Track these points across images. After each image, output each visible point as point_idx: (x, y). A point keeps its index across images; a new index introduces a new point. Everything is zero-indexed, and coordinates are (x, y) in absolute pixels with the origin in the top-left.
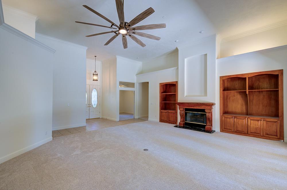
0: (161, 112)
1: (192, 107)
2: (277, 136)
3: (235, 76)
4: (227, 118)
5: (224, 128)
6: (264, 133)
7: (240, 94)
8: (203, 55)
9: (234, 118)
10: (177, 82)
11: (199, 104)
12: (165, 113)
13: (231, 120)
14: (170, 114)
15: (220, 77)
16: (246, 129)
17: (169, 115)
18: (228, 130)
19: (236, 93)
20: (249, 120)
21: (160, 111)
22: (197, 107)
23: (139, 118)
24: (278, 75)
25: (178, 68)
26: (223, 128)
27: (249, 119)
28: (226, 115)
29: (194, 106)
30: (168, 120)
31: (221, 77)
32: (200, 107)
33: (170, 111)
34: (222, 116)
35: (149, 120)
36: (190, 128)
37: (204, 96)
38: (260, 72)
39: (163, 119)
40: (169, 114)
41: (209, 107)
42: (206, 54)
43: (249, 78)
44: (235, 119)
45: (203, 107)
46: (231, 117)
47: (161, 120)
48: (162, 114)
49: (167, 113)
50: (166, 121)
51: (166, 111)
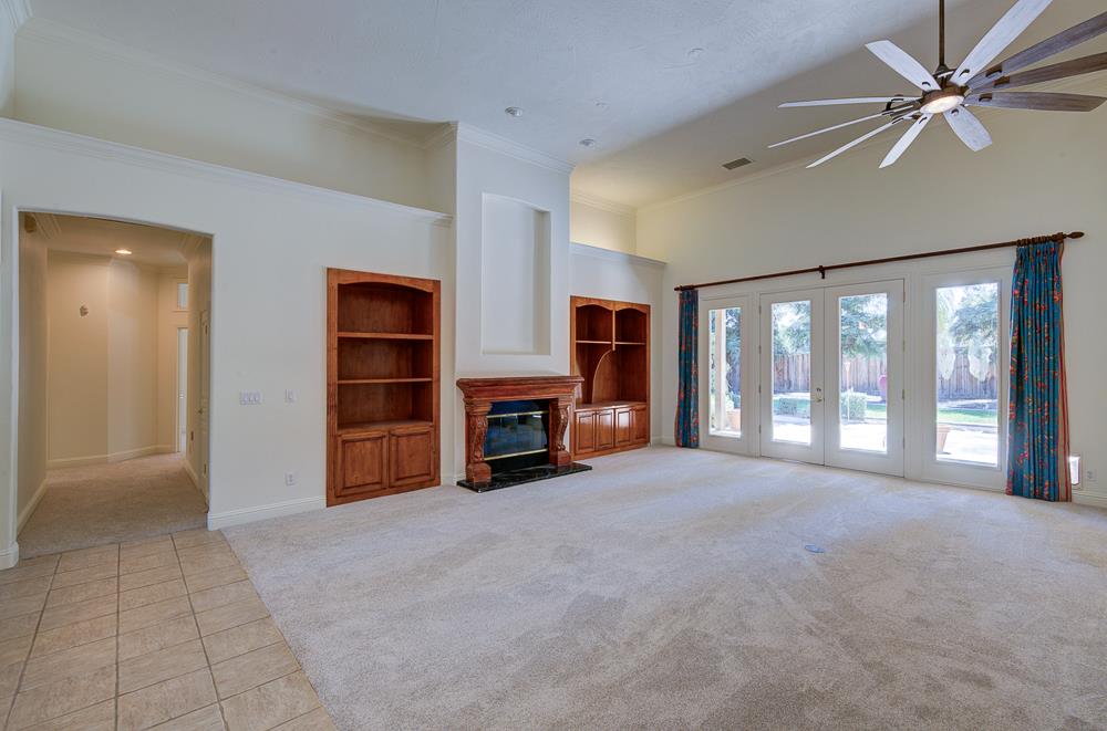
0: (344, 442)
1: (520, 393)
2: (644, 437)
3: (598, 303)
4: (584, 417)
5: (580, 449)
6: (634, 438)
9: (596, 413)
10: (436, 284)
12: (369, 445)
13: (590, 421)
14: (403, 441)
15: (571, 297)
16: (613, 436)
17: (397, 450)
18: (587, 451)
20: (617, 414)
21: (333, 438)
22: (537, 392)
24: (646, 315)
26: (577, 448)
27: (616, 411)
28: (582, 411)
30: (392, 480)
31: (573, 299)
32: (546, 390)
33: (401, 428)
37: (533, 354)
38: (630, 304)
39: (358, 482)
40: (397, 444)
41: (566, 390)
42: (547, 214)
43: (616, 312)
44: (598, 417)
46: (592, 413)
47: (341, 491)
48: (349, 454)
49: (385, 440)
50: (377, 487)
51: (375, 434)
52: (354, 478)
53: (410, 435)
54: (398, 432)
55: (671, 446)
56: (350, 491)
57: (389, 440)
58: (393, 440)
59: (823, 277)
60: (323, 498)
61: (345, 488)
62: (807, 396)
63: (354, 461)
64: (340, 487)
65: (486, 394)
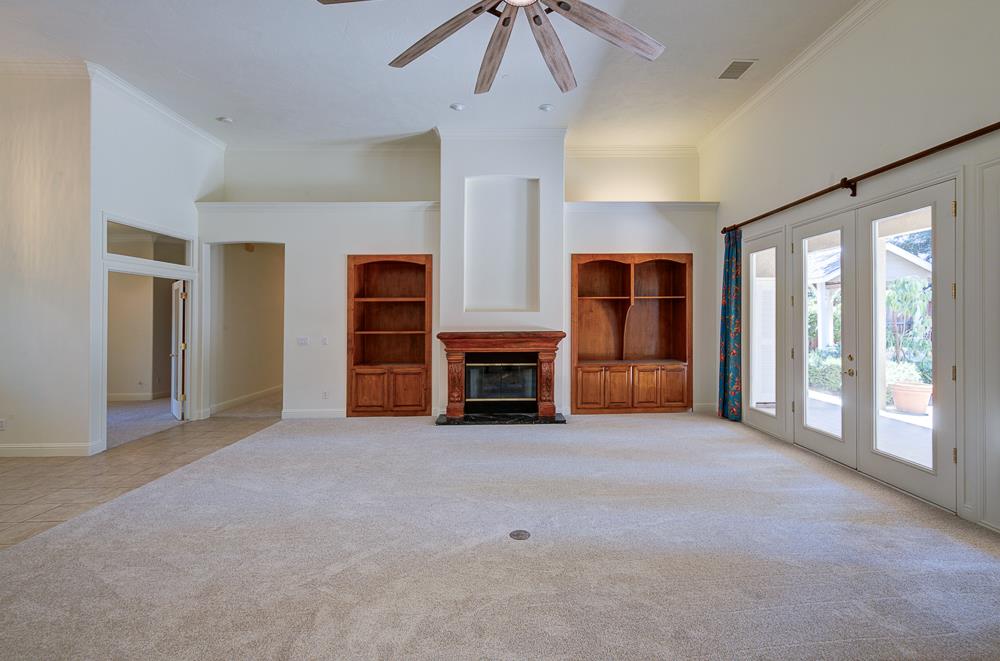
0: (357, 374)
1: (495, 346)
2: (682, 401)
3: (608, 258)
4: (589, 372)
5: (582, 403)
6: (663, 400)
7: (604, 307)
8: (524, 179)
9: (606, 370)
10: (429, 257)
11: (524, 335)
12: (374, 378)
13: (597, 377)
14: (400, 378)
15: (572, 255)
16: (630, 395)
17: (395, 385)
18: (592, 406)
19: (594, 303)
20: (636, 372)
21: (350, 371)
22: (513, 345)
23: (213, 418)
24: (685, 265)
25: (437, 207)
26: (579, 402)
27: (636, 369)
28: (586, 366)
29: (505, 343)
30: (392, 404)
31: (574, 257)
32: (523, 344)
33: (399, 368)
34: (576, 368)
35: (283, 417)
36: (490, 420)
37: (527, 311)
38: (657, 255)
39: (368, 403)
40: (395, 380)
41: (549, 345)
42: (537, 181)
43: (636, 265)
44: (608, 373)
45: (532, 344)
46: (597, 369)
47: (356, 408)
48: (360, 381)
49: (386, 376)
50: (380, 409)
51: (379, 371)
52: (364, 400)
53: (405, 374)
54: (395, 370)
55: (714, 416)
56: (361, 409)
57: (388, 376)
58: (392, 377)
59: (854, 194)
60: (343, 410)
61: (358, 406)
62: (838, 362)
63: (363, 388)
64: (354, 405)
65: (458, 345)
